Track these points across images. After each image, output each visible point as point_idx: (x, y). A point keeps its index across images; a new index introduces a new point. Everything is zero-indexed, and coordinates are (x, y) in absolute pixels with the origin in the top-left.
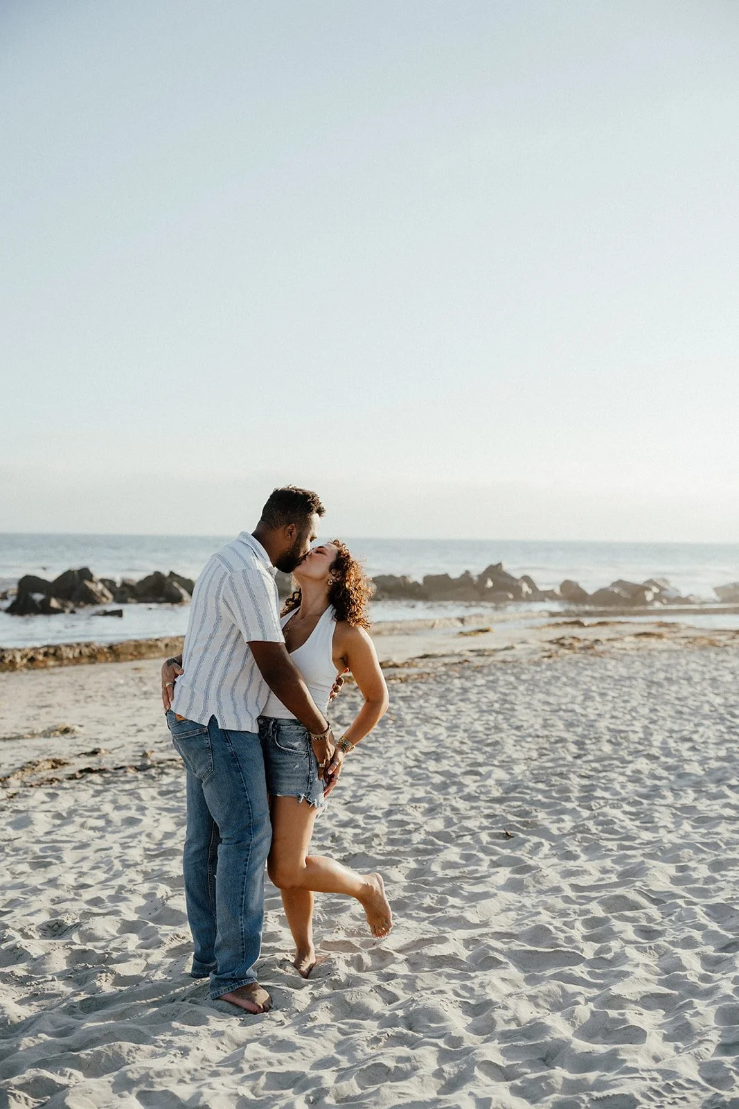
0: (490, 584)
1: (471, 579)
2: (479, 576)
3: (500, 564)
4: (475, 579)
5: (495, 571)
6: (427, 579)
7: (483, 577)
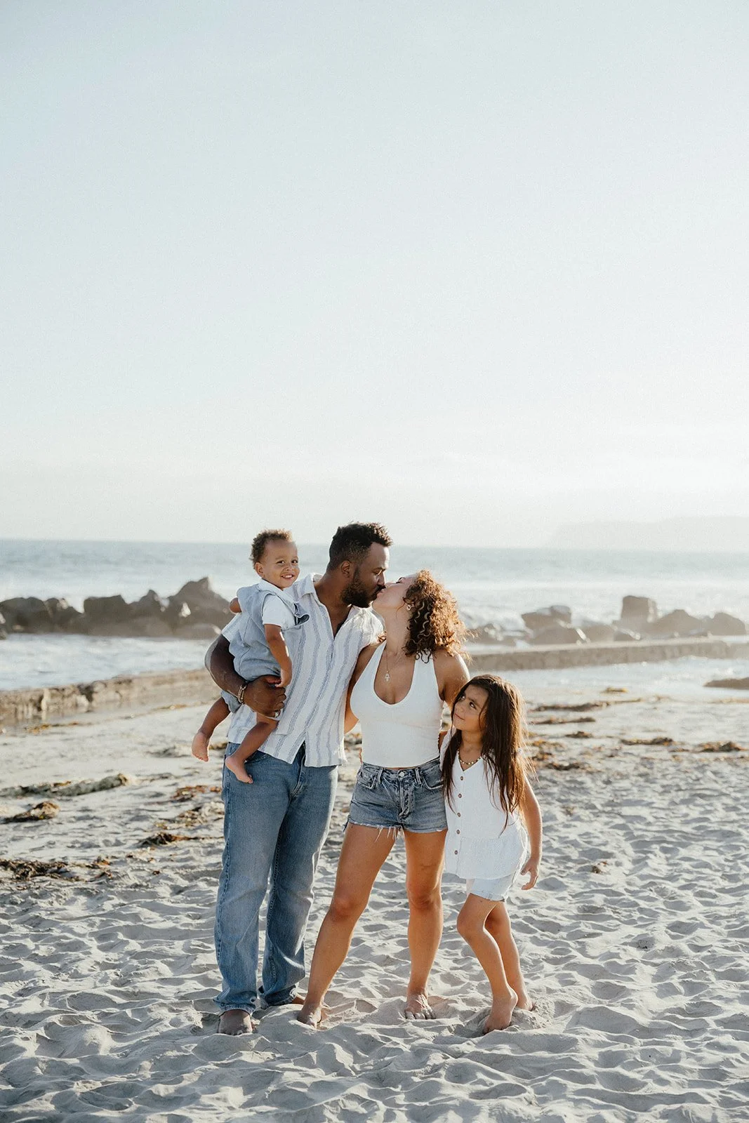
0: (186, 611)
1: (157, 604)
2: (171, 598)
3: (205, 580)
4: (166, 603)
5: (196, 590)
6: (89, 603)
7: (175, 602)
